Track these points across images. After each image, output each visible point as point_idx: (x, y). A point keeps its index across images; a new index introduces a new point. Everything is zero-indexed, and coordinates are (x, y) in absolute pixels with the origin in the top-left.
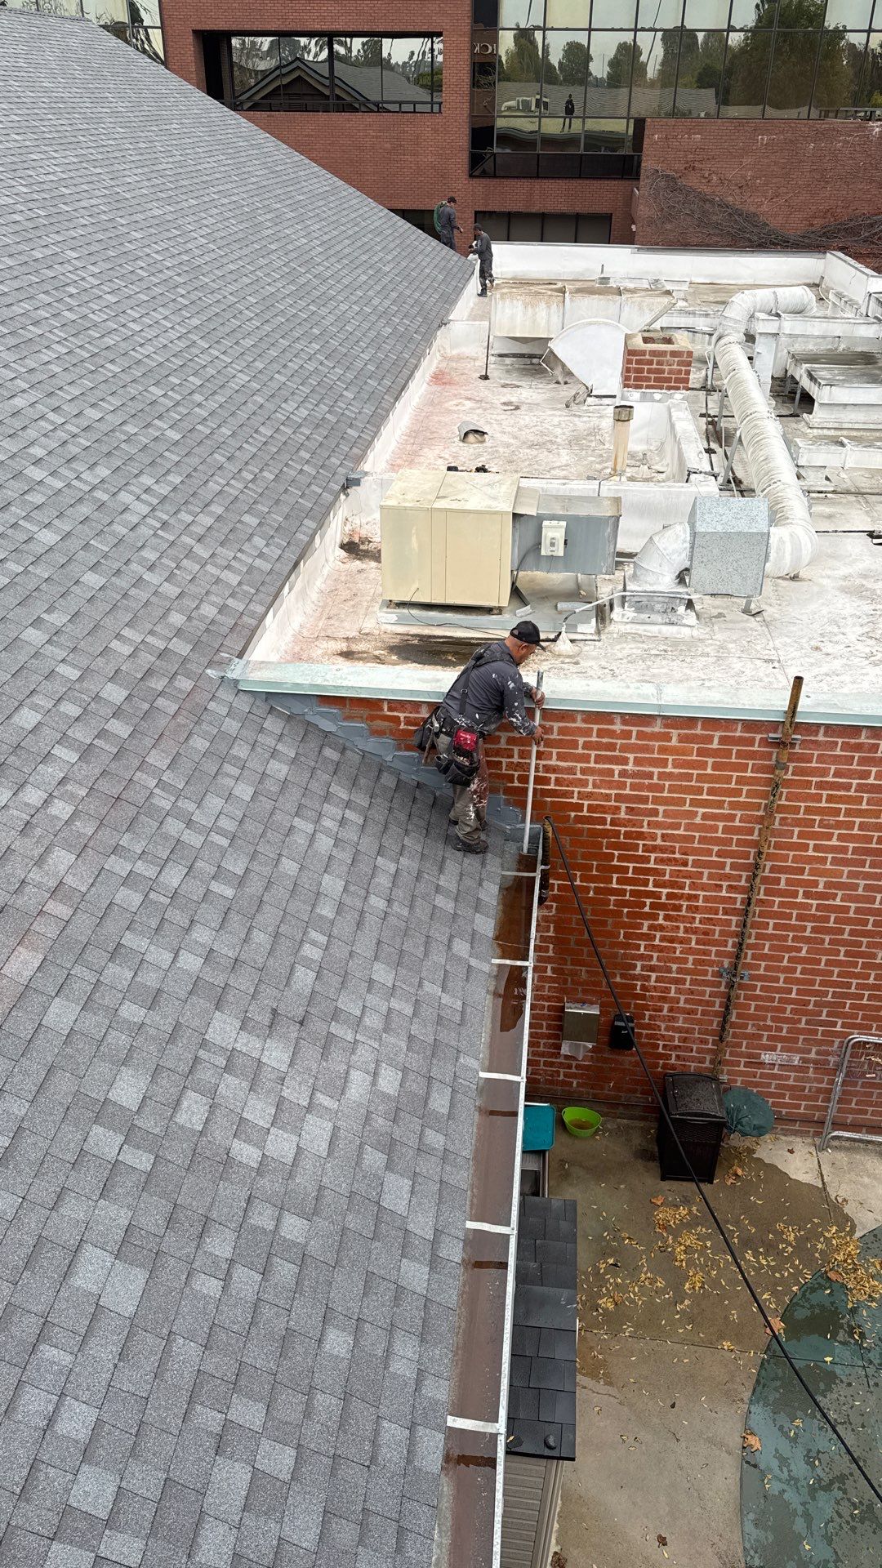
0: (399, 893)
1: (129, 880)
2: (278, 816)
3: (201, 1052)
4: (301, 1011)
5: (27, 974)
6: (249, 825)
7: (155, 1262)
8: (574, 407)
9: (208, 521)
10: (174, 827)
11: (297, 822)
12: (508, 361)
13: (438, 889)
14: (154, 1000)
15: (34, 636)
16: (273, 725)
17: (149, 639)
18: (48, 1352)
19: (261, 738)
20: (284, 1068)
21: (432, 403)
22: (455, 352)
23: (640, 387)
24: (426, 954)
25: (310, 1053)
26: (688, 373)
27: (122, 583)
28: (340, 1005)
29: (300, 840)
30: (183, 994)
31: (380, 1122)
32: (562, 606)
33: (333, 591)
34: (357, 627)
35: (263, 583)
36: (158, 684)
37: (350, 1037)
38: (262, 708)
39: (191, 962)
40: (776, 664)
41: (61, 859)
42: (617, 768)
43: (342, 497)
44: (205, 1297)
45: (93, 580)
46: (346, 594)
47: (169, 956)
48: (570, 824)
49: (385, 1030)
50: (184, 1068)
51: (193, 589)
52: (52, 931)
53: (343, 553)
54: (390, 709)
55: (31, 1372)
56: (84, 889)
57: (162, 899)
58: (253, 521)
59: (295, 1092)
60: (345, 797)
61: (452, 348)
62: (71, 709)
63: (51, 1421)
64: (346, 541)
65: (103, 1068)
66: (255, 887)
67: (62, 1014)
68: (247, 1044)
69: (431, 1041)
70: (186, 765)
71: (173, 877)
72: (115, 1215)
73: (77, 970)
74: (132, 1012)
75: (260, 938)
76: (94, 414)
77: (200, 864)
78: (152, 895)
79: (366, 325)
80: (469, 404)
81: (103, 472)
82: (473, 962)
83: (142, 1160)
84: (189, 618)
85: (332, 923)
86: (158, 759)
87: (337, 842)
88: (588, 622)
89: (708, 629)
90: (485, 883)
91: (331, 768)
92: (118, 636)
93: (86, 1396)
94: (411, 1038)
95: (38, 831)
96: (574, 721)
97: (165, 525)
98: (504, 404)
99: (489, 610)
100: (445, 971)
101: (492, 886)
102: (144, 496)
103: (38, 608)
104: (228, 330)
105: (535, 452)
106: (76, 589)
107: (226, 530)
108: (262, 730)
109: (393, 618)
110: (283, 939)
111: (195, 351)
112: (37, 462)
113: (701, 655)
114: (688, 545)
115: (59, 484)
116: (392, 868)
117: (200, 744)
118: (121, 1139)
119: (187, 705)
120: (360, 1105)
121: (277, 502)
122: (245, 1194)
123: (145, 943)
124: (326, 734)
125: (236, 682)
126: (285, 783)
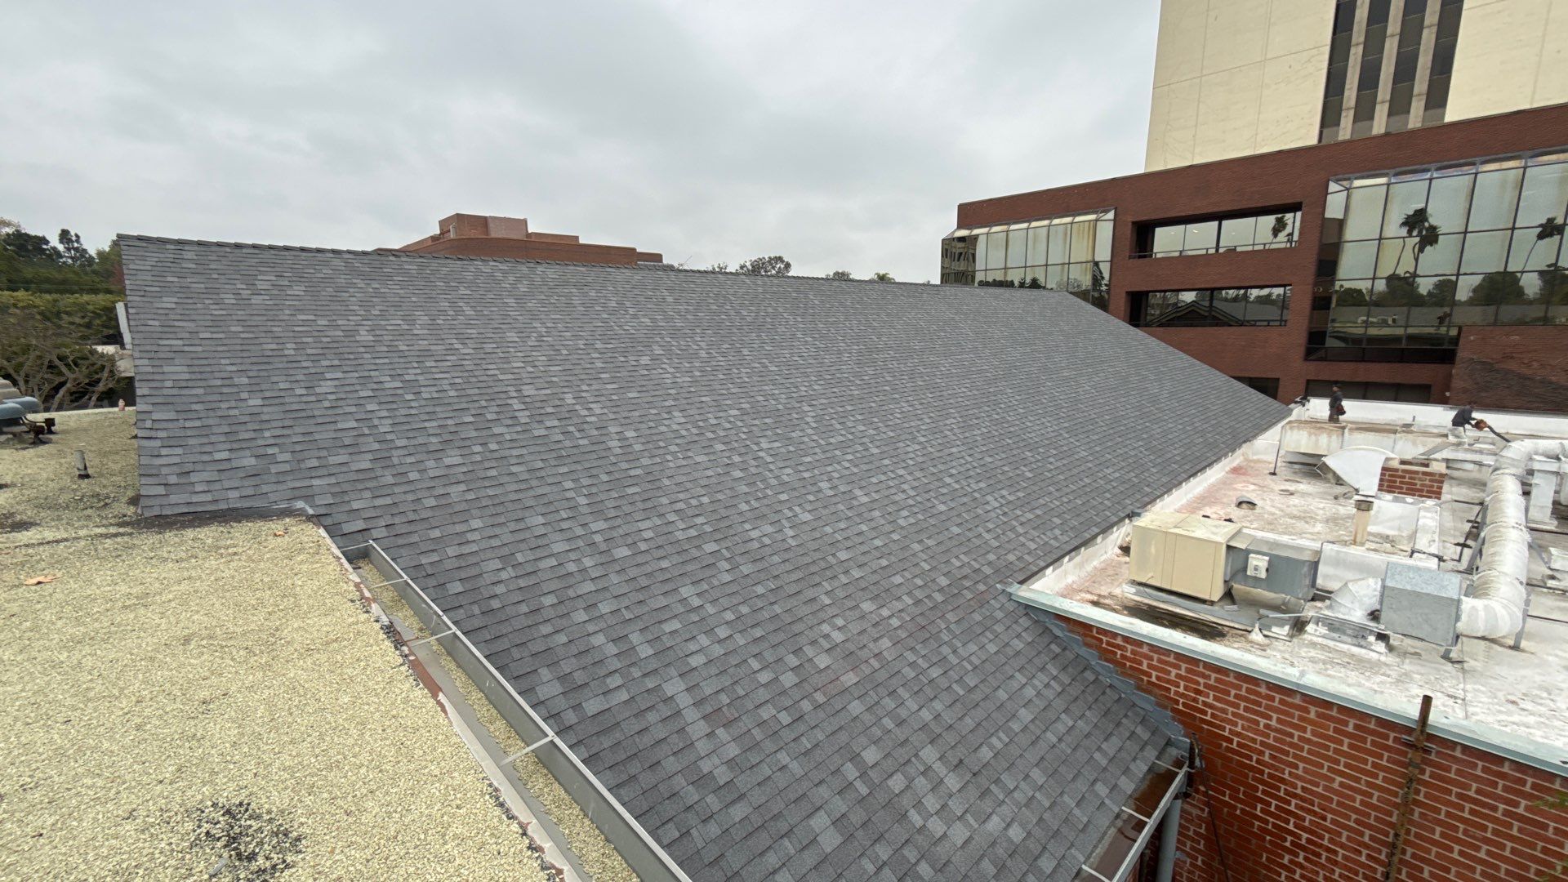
0: (1068, 739)
1: (912, 665)
2: (1007, 667)
3: (913, 759)
4: (976, 769)
5: (849, 684)
6: (987, 665)
7: (849, 838)
8: (1342, 500)
9: (1030, 516)
10: (946, 650)
11: (1017, 675)
12: (1296, 466)
13: (1099, 749)
14: (900, 723)
15: (917, 547)
16: (1025, 622)
17: (973, 563)
18: (786, 842)
19: (1014, 626)
20: (954, 791)
21: (1224, 483)
22: (1255, 458)
23: (1394, 492)
24: (1074, 779)
25: (973, 793)
26: (1441, 488)
27: (970, 535)
28: (1002, 777)
29: (1015, 685)
30: (916, 728)
31: (1000, 851)
32: (1262, 611)
33: (1104, 570)
34: (1109, 590)
35: (1050, 552)
36: (967, 583)
37: (1001, 797)
38: (1022, 611)
39: (926, 715)
40: (1459, 701)
41: (885, 643)
42: (1263, 721)
43: (1127, 521)
44: (865, 870)
45: (956, 530)
46: (1111, 572)
47: (916, 707)
48: (1222, 751)
49: (1025, 806)
50: (902, 761)
51: (1007, 546)
52: (868, 672)
53: (1119, 551)
54: (1097, 633)
55: (776, 846)
56: (890, 659)
57: (924, 680)
58: (1057, 521)
59: (956, 807)
60: (1055, 673)
61: (1254, 454)
62: (919, 582)
63: (775, 872)
64: (1125, 545)
65: (863, 740)
66: (977, 696)
67: (856, 707)
68: (939, 767)
69: (1055, 829)
70: (965, 625)
71: (935, 673)
72: (839, 806)
73: (871, 693)
74: (888, 723)
75: (969, 722)
76: (990, 460)
77: (951, 672)
78: (921, 676)
79: (1183, 436)
80: (1252, 487)
81: (982, 485)
82: (1107, 801)
83: (864, 791)
84: (998, 558)
85: (1017, 734)
86: (951, 616)
87: (1039, 694)
88: (1282, 626)
89: (1398, 660)
90: (1138, 761)
91: (1052, 655)
92: (957, 557)
93: (793, 872)
94: (1041, 819)
95: (881, 627)
96: (1228, 676)
97: (1005, 514)
98: (1282, 491)
99: (1203, 601)
100: (1083, 796)
101: (1143, 765)
102: (999, 499)
103: (924, 536)
104: (1084, 430)
105: (1294, 521)
106: (946, 533)
107: (1039, 522)
108: (1016, 622)
109: (1133, 590)
110: (981, 728)
111: (1060, 438)
112: (951, 476)
113: (1382, 675)
114: (1378, 593)
115: (957, 486)
116: (1070, 723)
117: (977, 617)
118: (858, 774)
119: (978, 597)
120: (991, 834)
121: (1078, 515)
122: (906, 836)
123: (907, 695)
124: (1057, 637)
125: (1011, 594)
126: (1018, 653)
